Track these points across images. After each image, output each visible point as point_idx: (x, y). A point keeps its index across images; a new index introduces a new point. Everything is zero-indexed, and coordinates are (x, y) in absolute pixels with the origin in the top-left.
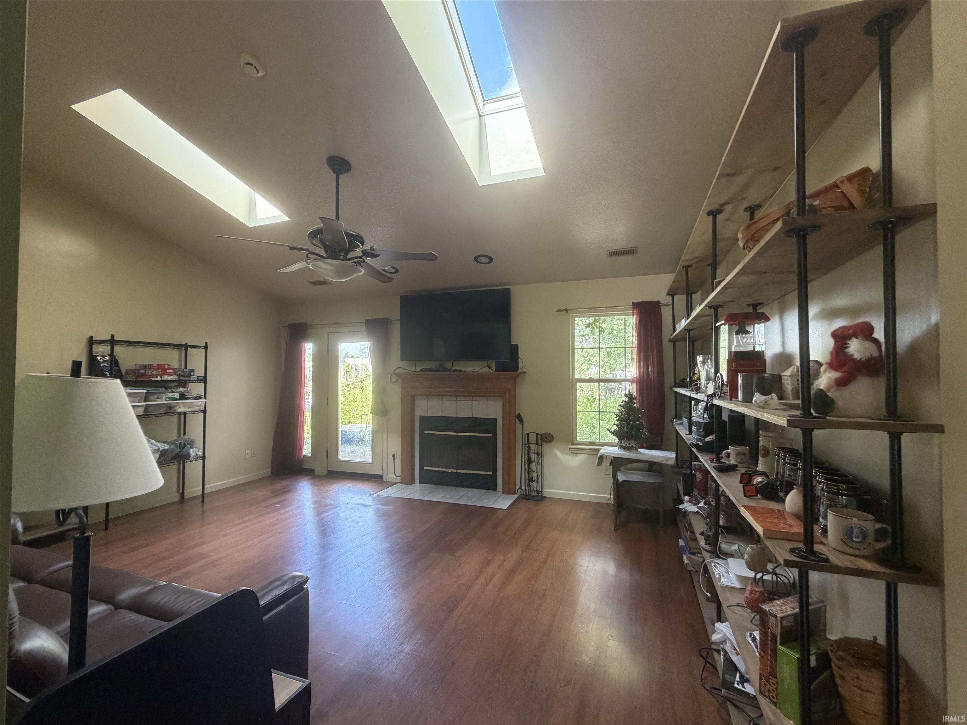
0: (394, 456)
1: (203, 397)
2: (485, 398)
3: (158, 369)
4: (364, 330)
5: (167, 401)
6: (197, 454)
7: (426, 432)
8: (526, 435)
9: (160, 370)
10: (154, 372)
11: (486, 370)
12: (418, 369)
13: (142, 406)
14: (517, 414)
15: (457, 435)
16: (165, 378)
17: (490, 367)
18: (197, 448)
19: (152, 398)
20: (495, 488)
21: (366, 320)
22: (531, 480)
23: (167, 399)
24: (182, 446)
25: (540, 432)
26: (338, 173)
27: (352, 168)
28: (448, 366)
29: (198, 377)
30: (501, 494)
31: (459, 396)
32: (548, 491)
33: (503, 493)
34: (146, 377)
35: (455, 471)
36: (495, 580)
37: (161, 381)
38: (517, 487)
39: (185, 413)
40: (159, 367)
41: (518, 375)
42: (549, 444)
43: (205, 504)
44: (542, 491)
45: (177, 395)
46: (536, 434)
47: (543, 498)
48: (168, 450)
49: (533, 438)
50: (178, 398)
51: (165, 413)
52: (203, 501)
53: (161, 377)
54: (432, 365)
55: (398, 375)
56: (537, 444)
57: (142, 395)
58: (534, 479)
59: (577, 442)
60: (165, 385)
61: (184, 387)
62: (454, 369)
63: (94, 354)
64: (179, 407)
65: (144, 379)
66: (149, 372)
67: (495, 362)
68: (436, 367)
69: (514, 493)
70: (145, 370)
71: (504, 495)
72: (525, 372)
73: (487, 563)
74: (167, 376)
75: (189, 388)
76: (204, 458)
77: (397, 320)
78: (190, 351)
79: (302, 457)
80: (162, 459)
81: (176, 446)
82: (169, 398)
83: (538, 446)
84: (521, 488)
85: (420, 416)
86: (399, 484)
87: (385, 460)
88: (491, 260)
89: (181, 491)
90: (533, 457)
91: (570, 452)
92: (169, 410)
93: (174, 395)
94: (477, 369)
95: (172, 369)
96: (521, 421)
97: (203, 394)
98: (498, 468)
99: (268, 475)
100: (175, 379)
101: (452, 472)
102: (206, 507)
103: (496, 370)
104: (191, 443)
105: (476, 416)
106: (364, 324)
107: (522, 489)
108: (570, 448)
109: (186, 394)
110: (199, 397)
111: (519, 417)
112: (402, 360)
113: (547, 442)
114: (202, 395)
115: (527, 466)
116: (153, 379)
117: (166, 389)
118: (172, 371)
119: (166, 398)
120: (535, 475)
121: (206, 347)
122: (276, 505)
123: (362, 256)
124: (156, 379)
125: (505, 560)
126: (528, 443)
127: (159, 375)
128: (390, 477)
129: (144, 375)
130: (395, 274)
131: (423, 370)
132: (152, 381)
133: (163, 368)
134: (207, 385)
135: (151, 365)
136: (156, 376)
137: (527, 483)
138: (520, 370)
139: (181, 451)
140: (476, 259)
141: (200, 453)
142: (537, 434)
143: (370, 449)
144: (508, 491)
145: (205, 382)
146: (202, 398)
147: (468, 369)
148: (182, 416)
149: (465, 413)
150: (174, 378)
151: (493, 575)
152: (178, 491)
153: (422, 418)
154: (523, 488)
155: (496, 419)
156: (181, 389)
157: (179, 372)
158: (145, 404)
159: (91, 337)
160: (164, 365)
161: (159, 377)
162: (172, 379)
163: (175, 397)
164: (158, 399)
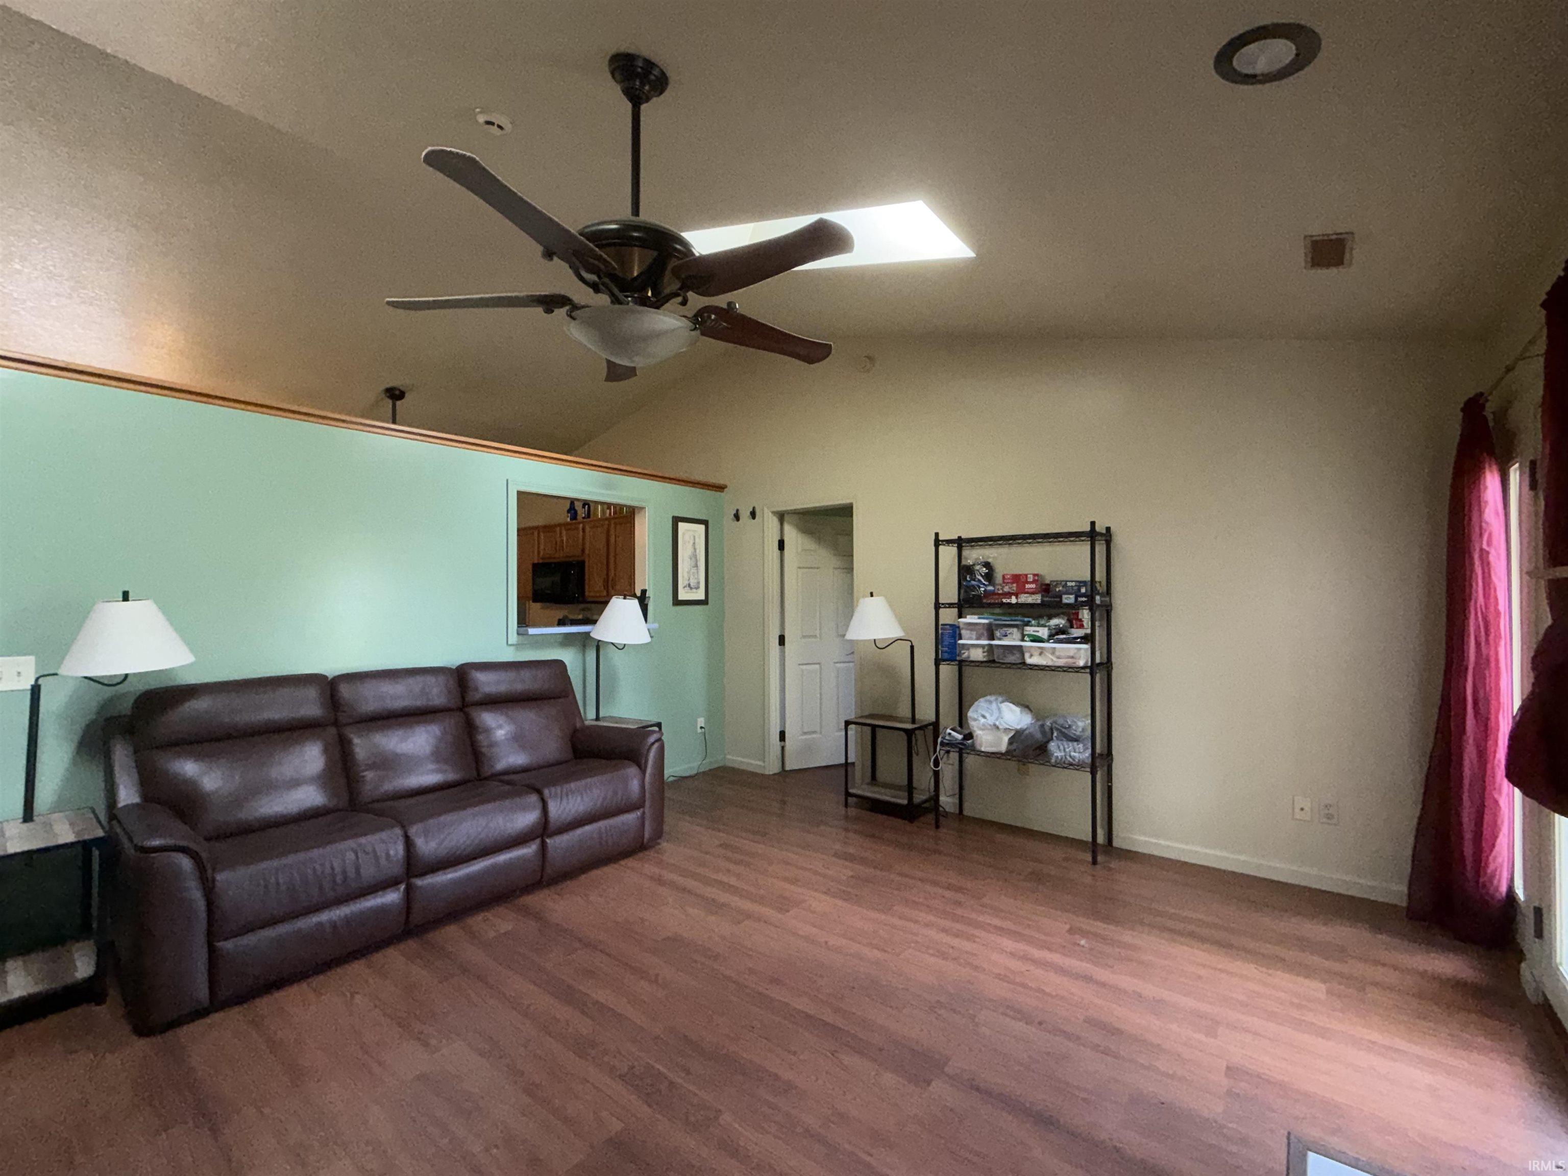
3: (1013, 582)
5: (1025, 642)
6: (1070, 756)
9: (1015, 585)
10: (1006, 589)
13: (983, 646)
16: (1024, 599)
19: (999, 633)
23: (1025, 639)
34: (994, 597)
37: (1017, 603)
40: (1016, 579)
45: (1043, 632)
48: (1029, 731)
50: (1045, 637)
51: (1016, 663)
53: (1017, 598)
60: (1023, 613)
61: (1074, 617)
64: (1031, 656)
65: (993, 601)
66: (999, 589)
74: (1026, 595)
80: (1015, 746)
82: (1028, 636)
92: (1020, 659)
93: (1038, 631)
100: (1039, 601)
110: (1080, 640)
116: (1004, 601)
117: (1027, 618)
118: (1035, 586)
119: (1023, 636)
124: (1008, 601)
127: (1013, 594)
132: (1003, 603)
133: (1019, 580)
135: (1006, 576)
136: (1009, 595)
141: (1084, 756)
150: (1036, 599)
156: (1054, 622)
157: (1061, 588)
158: (986, 642)
159: (937, 535)
160: (1026, 575)
161: (1014, 598)
162: (1034, 602)
163: (1039, 634)
164: (1006, 636)
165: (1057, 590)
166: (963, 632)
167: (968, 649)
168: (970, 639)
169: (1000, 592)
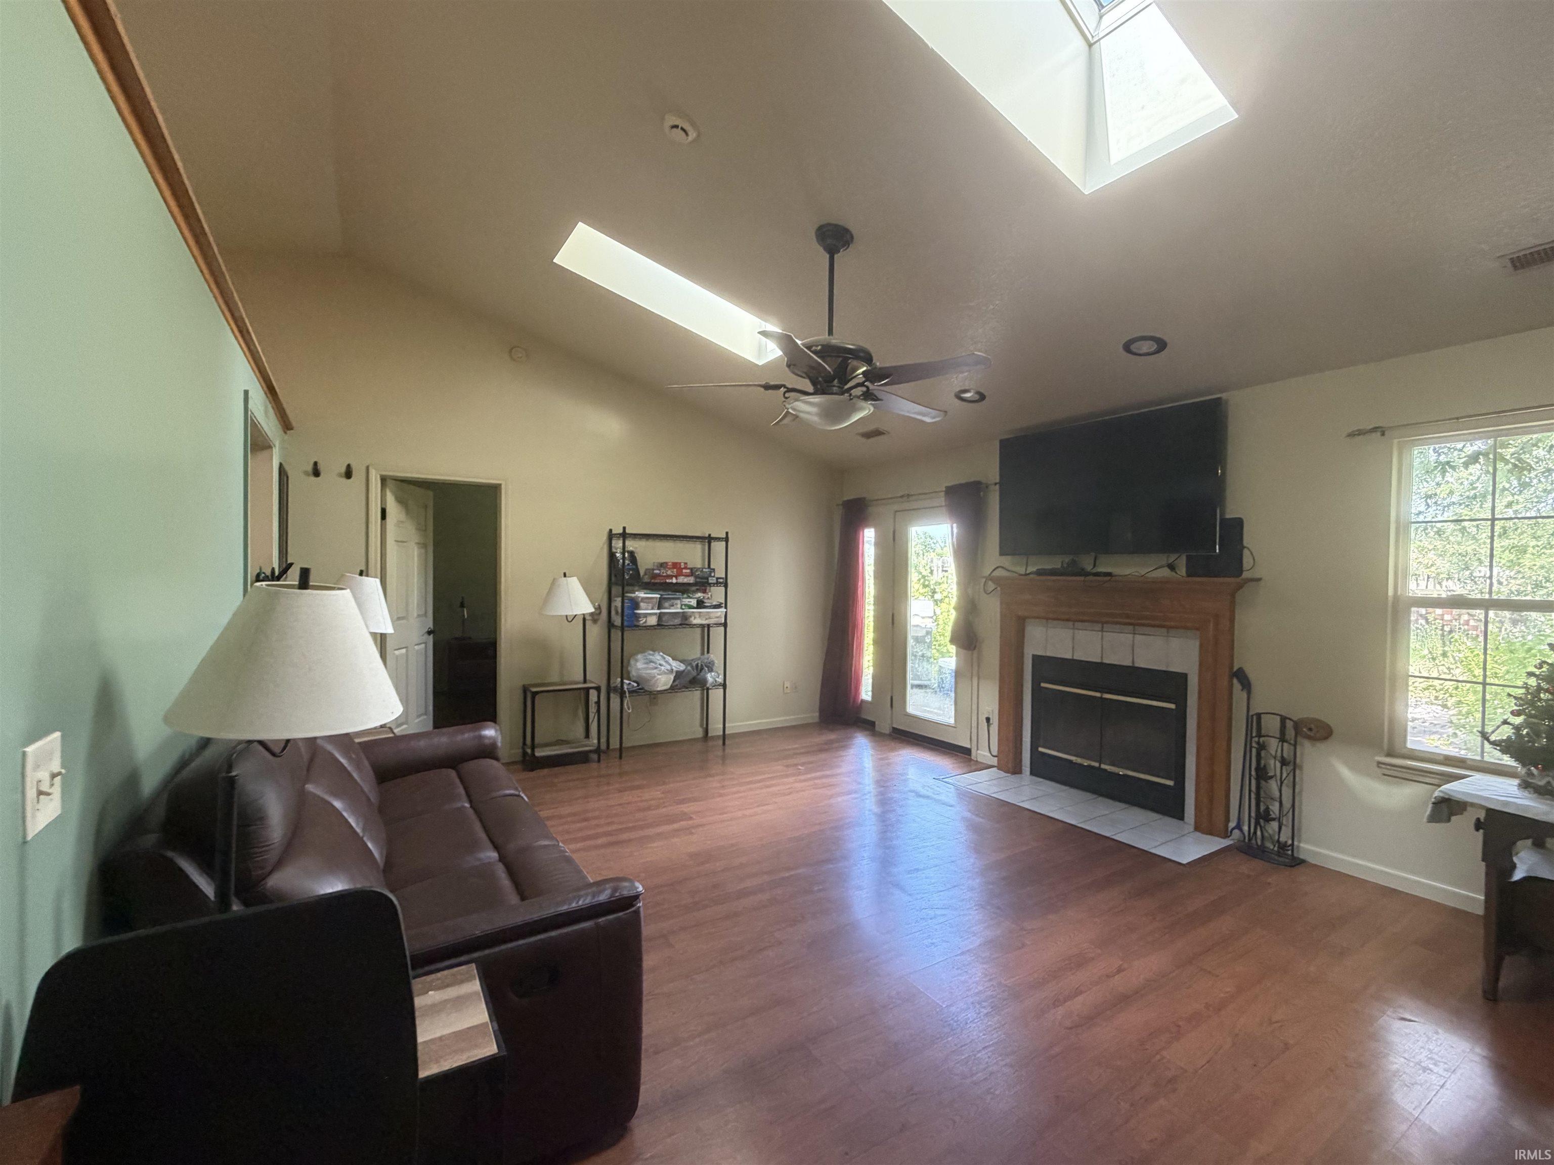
0: (988, 720)
1: (723, 605)
2: (1164, 630)
3: (674, 568)
4: (944, 504)
5: (683, 609)
6: (716, 681)
7: (1043, 685)
8: (1255, 718)
9: (675, 570)
10: (669, 573)
11: (1165, 573)
12: (1031, 569)
13: (655, 614)
14: (1235, 669)
15: (1101, 698)
16: (682, 580)
17: (1172, 567)
18: (717, 672)
19: (667, 604)
20: (1179, 815)
21: (946, 487)
22: (1264, 817)
23: (683, 607)
24: (699, 669)
25: (1297, 714)
26: (832, 252)
27: (855, 236)
28: (1087, 563)
29: (717, 578)
30: (1192, 828)
31: (1107, 623)
32: (1307, 848)
33: (1197, 828)
34: (661, 578)
35: (1096, 764)
36: (1078, 1005)
37: (677, 583)
38: (1232, 824)
39: (709, 626)
40: (675, 565)
41: (1240, 587)
42: (1318, 744)
43: (727, 747)
44: (1293, 845)
45: (693, 602)
46: (1278, 718)
47: (1297, 862)
48: (684, 671)
49: (1271, 725)
50: (695, 605)
51: (681, 625)
52: (724, 744)
53: (677, 579)
54: (1056, 562)
55: (997, 581)
56: (1283, 739)
57: (655, 600)
58: (1273, 816)
59: (1404, 751)
60: (684, 589)
61: (704, 592)
62: (1094, 571)
63: (614, 550)
64: (695, 618)
65: (658, 581)
66: (664, 572)
67: (1188, 557)
68: (1062, 566)
69: (1226, 834)
70: (660, 570)
71: (1198, 834)
72: (1259, 580)
73: (1079, 962)
74: (682, 577)
75: (710, 594)
76: (724, 686)
77: (996, 484)
78: (713, 544)
79: (860, 700)
80: (676, 683)
81: (692, 667)
82: (685, 605)
83: (1285, 744)
84: (1239, 827)
85: (1033, 656)
86: (995, 769)
87: (974, 724)
88: (1162, 345)
89: (705, 726)
90: (1274, 766)
91: (1379, 771)
92: (684, 621)
93: (691, 602)
94: (1143, 571)
95: (689, 569)
96: (1247, 685)
97: (723, 601)
98: (1187, 775)
99: (815, 721)
100: (691, 582)
101: (1089, 766)
102: (728, 751)
103: (1189, 575)
104: (710, 667)
105: (1141, 663)
106: (943, 494)
107: (1241, 830)
108: (1379, 763)
109: (705, 601)
110: (718, 606)
111: (1241, 676)
112: (1001, 554)
113: (1309, 738)
114: (722, 604)
115: (1253, 782)
116: (668, 581)
117: (683, 593)
118: (688, 571)
119: (682, 605)
120: (1275, 808)
121: (726, 540)
122: (800, 767)
123: (864, 382)
124: (670, 581)
125: (1120, 970)
126: (1259, 735)
127: (674, 576)
128: (983, 754)
129: (659, 575)
130: (980, 403)
131: (1040, 573)
132: (666, 582)
133: (678, 566)
134: (728, 589)
135: (666, 563)
136: (671, 577)
137: (1253, 821)
138: (1245, 575)
139: (698, 674)
140: (1127, 348)
141: (720, 680)
142: (1283, 720)
143: (953, 702)
144: (1205, 827)
145: (726, 586)
146: (722, 607)
147: (1127, 571)
148: (706, 629)
149: (1118, 657)
150: (691, 580)
151: (1078, 992)
152: (701, 725)
153: (1035, 658)
154: (1246, 828)
155: (1184, 677)
156: (699, 595)
157: (699, 573)
158: (658, 611)
159: (611, 530)
160: (680, 563)
161: (674, 579)
162: (688, 582)
163: (692, 604)
164: (673, 606)
165: (697, 573)
166: (642, 604)
167: (646, 617)
168: (647, 609)
169: (665, 574)
